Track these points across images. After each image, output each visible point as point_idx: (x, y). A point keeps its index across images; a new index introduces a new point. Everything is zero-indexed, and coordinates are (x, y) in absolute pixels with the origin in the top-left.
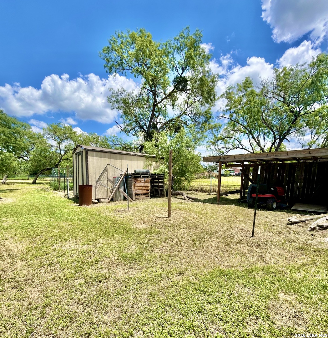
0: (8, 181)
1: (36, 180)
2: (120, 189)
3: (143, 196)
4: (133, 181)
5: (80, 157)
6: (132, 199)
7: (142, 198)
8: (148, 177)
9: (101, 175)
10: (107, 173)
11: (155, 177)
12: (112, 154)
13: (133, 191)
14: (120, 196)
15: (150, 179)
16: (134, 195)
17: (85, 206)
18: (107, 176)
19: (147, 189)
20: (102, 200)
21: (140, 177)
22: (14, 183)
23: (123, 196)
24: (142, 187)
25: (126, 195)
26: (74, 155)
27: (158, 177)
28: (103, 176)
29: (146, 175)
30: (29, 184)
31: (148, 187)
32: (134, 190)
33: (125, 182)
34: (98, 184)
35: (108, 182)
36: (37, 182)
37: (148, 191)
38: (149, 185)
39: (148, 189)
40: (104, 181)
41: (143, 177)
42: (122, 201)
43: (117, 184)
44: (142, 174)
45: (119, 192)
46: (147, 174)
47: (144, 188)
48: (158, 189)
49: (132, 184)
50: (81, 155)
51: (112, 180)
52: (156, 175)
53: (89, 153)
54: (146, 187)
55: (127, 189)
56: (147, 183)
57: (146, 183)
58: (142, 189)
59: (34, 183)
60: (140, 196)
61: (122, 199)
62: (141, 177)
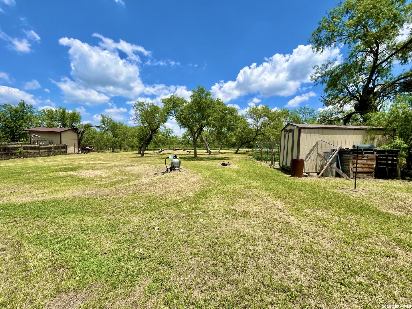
0: (221, 151)
1: (238, 150)
2: (332, 165)
3: (365, 175)
4: (351, 158)
5: (291, 134)
6: (349, 176)
7: (363, 176)
8: (372, 153)
9: (312, 150)
10: (318, 148)
11: (384, 153)
12: (324, 130)
13: (350, 168)
14: (332, 172)
15: (376, 155)
16: (351, 172)
17: (297, 178)
18: (317, 151)
19: (370, 166)
20: (311, 174)
21: (361, 153)
22: (225, 153)
23: (336, 172)
24: (364, 164)
25: (340, 172)
26: (283, 132)
27: (388, 153)
28: (313, 151)
29: (370, 151)
30: (233, 153)
31: (373, 165)
32: (352, 167)
33: (339, 157)
34: (308, 158)
35: (318, 157)
36: (238, 152)
37: (372, 170)
38: (374, 163)
39: (373, 167)
40: (314, 156)
41: (365, 153)
42: (334, 178)
43: (329, 160)
44: (364, 150)
45: (331, 168)
46: (372, 150)
47: (367, 166)
48: (386, 168)
49: (350, 160)
50: (291, 132)
51: (322, 155)
52: (385, 151)
53: (302, 130)
54: (369, 165)
55: (341, 165)
56: (370, 160)
57: (368, 160)
58: (363, 167)
59: (236, 153)
60: (361, 174)
61: (334, 175)
62: (363, 153)
